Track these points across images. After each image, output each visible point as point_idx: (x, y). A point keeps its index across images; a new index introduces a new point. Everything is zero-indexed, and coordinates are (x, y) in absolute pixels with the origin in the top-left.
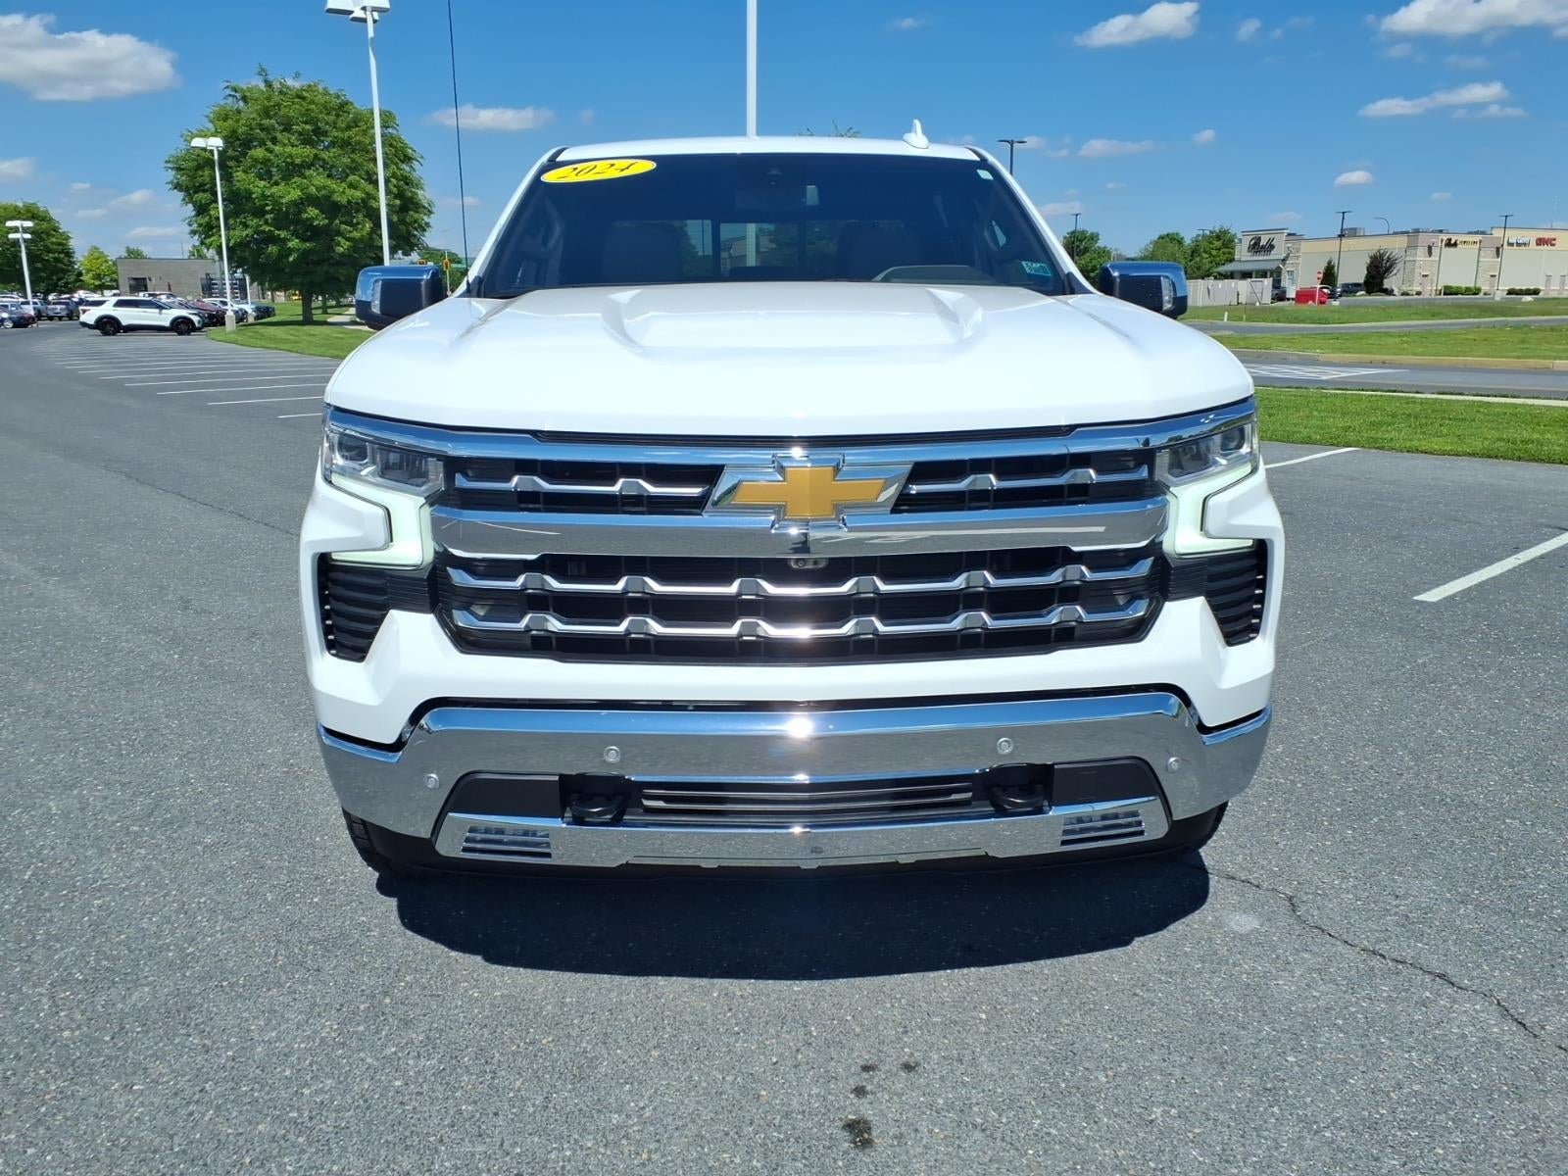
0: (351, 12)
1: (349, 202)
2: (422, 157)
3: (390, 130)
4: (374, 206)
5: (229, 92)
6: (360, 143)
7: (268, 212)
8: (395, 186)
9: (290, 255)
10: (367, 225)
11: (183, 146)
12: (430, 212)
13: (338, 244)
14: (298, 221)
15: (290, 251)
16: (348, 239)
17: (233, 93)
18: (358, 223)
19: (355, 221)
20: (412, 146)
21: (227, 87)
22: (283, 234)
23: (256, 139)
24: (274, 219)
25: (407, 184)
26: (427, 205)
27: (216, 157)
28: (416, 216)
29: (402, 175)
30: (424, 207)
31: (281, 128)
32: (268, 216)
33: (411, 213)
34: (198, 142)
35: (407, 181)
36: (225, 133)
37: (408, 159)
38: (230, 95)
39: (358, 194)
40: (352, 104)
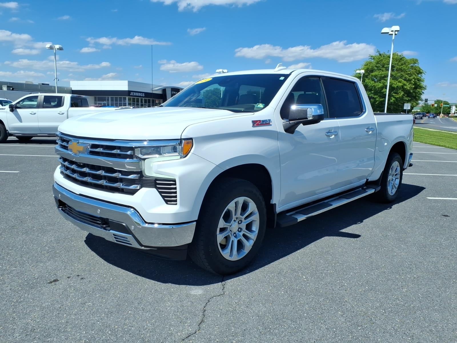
0: (388, 33)
1: (397, 86)
2: (426, 72)
3: (416, 65)
4: (405, 88)
5: (370, 57)
6: (404, 69)
7: (373, 90)
8: (413, 81)
9: (376, 102)
10: (402, 93)
11: (355, 73)
12: (425, 89)
13: (392, 99)
14: (381, 92)
15: (377, 101)
16: (394, 97)
17: (371, 58)
18: (399, 93)
19: (398, 92)
20: (422, 69)
21: (370, 56)
22: (375, 97)
23: (374, 70)
24: (374, 92)
25: (419, 81)
26: (424, 87)
27: (362, 75)
28: (419, 90)
29: (417, 78)
30: (423, 87)
31: (382, 66)
32: (372, 91)
33: (418, 89)
34: (358, 72)
35: (419, 80)
36: (366, 69)
37: (420, 73)
38: (370, 58)
39: (401, 84)
40: (404, 57)
